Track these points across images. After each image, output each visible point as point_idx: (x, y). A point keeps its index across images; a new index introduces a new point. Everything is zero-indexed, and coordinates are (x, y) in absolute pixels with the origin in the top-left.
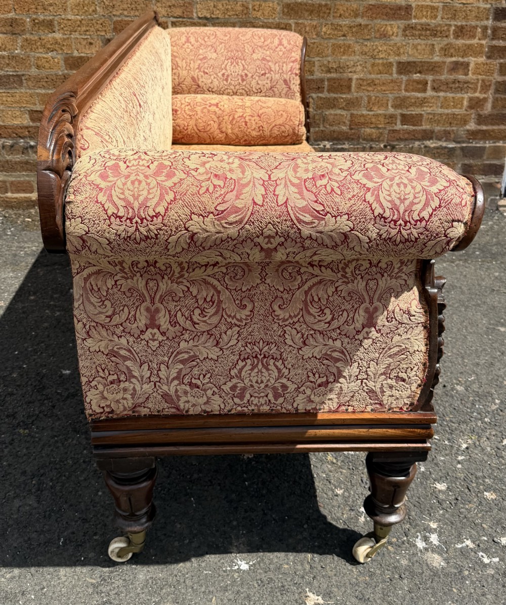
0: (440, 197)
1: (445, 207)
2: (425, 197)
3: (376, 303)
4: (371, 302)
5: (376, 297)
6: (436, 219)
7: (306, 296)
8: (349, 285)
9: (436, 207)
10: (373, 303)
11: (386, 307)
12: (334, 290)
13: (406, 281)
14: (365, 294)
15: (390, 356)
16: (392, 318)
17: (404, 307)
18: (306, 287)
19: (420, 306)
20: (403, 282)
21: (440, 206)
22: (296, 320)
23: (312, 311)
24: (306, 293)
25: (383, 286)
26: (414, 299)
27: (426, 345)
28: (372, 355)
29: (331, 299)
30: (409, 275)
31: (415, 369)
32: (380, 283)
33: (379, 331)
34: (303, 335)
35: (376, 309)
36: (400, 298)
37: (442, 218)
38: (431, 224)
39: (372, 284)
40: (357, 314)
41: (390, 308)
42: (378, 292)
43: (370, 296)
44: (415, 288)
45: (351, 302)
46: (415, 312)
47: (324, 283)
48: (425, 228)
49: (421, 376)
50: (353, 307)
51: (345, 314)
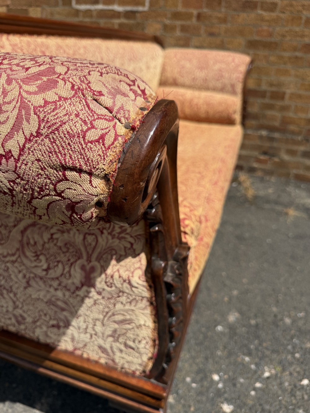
0: (42, 116)
1: (47, 136)
2: (16, 111)
3: (94, 263)
4: (89, 260)
5: (95, 256)
6: (31, 158)
7: (23, 236)
8: (66, 235)
9: (32, 135)
10: (90, 261)
11: (104, 269)
12: (49, 236)
13: (132, 244)
14: (83, 249)
15: (115, 322)
16: (111, 284)
17: (125, 275)
18: (21, 226)
19: (143, 278)
20: (129, 246)
21: (39, 134)
22: (14, 258)
23: (29, 254)
24: (23, 232)
25: (104, 244)
26: (139, 268)
27: (155, 322)
28: (96, 316)
29: (47, 246)
30: (137, 237)
31: (144, 342)
32: (100, 239)
33: (99, 293)
34: (24, 276)
35: (93, 269)
36: (122, 263)
37: (42, 158)
38: (23, 166)
39: (90, 239)
40: (72, 270)
41: (109, 271)
42: (98, 250)
43: (88, 253)
44: (143, 256)
45: (68, 254)
46: (138, 284)
47: (38, 226)
48: (14, 172)
49: (152, 350)
50: (69, 260)
51: (60, 266)
